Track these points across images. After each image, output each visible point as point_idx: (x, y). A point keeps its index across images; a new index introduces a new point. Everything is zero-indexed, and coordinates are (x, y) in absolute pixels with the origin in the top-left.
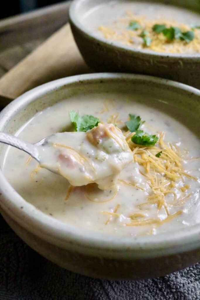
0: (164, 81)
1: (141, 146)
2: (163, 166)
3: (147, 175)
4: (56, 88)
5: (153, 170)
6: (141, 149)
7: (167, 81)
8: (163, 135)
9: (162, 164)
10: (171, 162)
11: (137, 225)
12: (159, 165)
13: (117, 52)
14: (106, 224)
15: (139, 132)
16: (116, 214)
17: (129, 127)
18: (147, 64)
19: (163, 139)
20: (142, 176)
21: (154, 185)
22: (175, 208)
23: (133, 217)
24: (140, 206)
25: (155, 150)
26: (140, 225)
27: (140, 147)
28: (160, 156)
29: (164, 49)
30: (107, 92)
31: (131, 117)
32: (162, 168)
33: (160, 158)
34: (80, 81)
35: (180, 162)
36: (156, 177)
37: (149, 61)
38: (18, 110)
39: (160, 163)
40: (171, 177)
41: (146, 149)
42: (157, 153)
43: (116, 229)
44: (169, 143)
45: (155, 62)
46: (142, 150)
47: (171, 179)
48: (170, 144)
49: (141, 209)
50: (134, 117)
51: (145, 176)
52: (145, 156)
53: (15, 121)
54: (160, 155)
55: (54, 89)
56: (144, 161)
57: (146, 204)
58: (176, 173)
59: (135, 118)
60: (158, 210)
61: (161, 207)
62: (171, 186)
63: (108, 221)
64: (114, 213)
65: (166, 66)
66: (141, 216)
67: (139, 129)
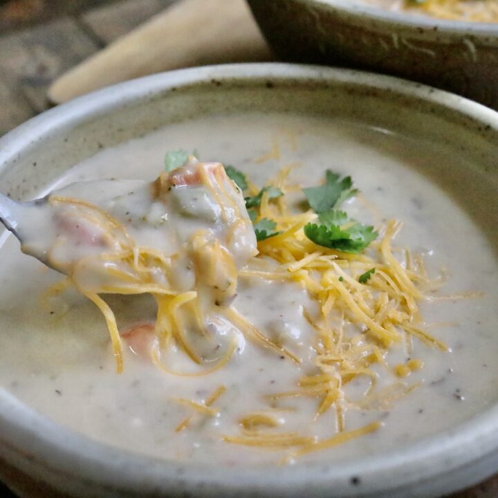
0: (424, 92)
1: (327, 249)
2: (366, 306)
3: (321, 326)
4: (150, 93)
5: (340, 314)
6: (324, 258)
7: (432, 91)
8: (397, 227)
9: (366, 299)
10: (390, 298)
11: (250, 444)
12: (357, 302)
13: (314, 13)
14: (178, 430)
15: (335, 215)
16: (209, 408)
17: (312, 203)
18: (385, 46)
19: (393, 237)
20: (308, 324)
21: (328, 352)
22: (363, 414)
23: (249, 424)
24: (275, 398)
25: (362, 264)
26: (260, 444)
27: (324, 254)
28: (369, 281)
29: (460, 13)
30: (287, 111)
31: (331, 176)
32: (364, 311)
33: (368, 285)
34: (213, 81)
35: (416, 300)
36: (341, 331)
37: (389, 40)
38: (40, 138)
39: (361, 299)
40: (380, 336)
41: (336, 259)
42: (362, 272)
43: (197, 445)
44: (404, 252)
45: (404, 42)
46: (326, 262)
47: (380, 343)
48: (407, 254)
49: (274, 406)
50: (337, 176)
51: (315, 326)
52: (330, 277)
53: (35, 164)
54: (369, 278)
55: (145, 97)
56: (322, 288)
57: (293, 394)
58: (397, 327)
59: (340, 180)
60: (318, 414)
61: (329, 406)
62: (372, 359)
63: (185, 423)
64: (205, 407)
65: (432, 53)
66: (270, 424)
67: (335, 209)
